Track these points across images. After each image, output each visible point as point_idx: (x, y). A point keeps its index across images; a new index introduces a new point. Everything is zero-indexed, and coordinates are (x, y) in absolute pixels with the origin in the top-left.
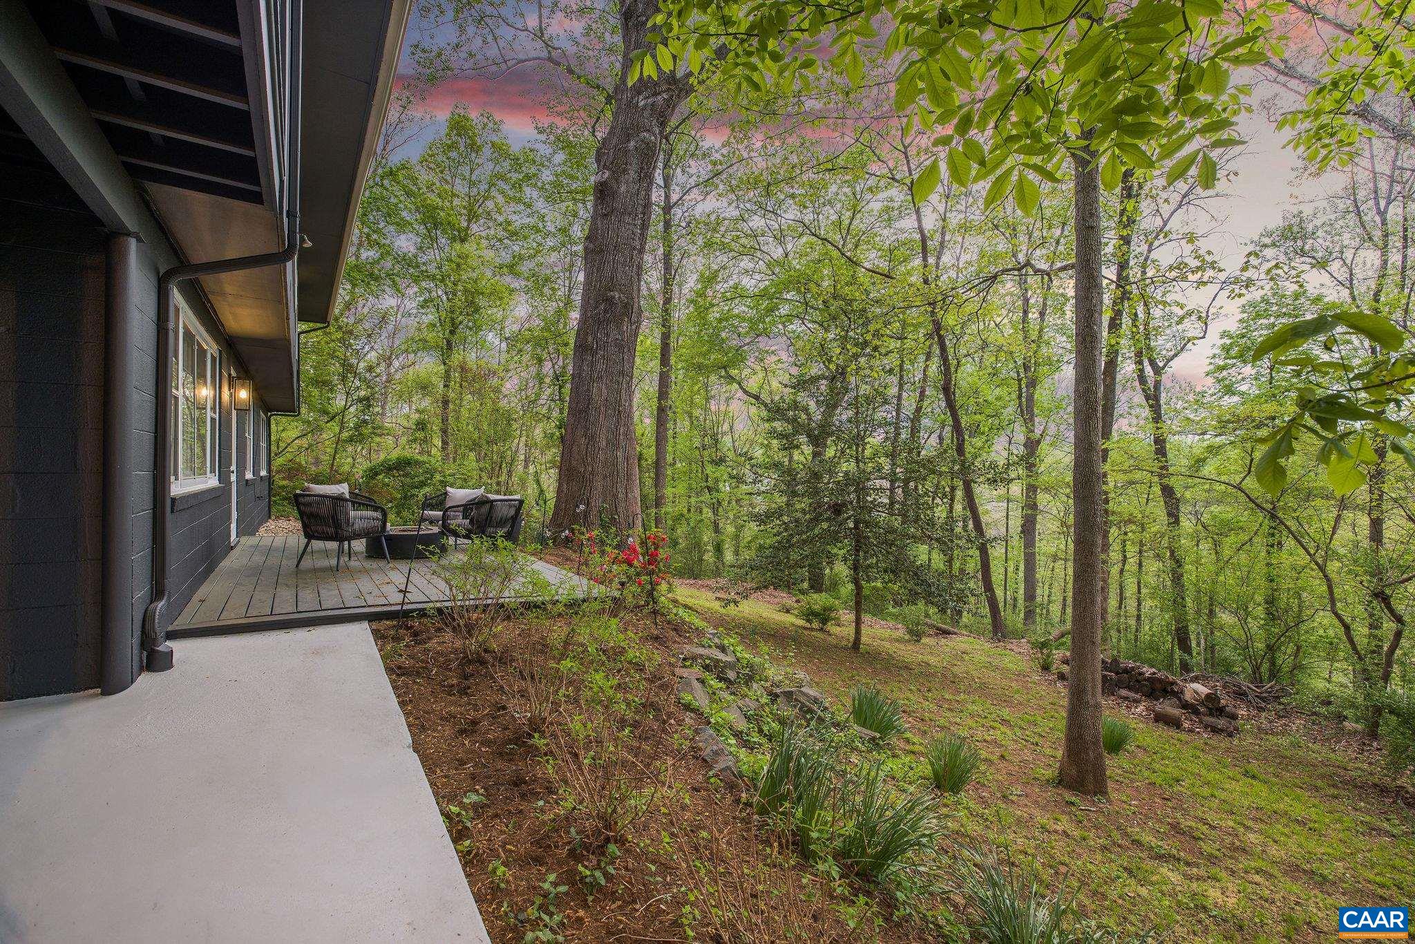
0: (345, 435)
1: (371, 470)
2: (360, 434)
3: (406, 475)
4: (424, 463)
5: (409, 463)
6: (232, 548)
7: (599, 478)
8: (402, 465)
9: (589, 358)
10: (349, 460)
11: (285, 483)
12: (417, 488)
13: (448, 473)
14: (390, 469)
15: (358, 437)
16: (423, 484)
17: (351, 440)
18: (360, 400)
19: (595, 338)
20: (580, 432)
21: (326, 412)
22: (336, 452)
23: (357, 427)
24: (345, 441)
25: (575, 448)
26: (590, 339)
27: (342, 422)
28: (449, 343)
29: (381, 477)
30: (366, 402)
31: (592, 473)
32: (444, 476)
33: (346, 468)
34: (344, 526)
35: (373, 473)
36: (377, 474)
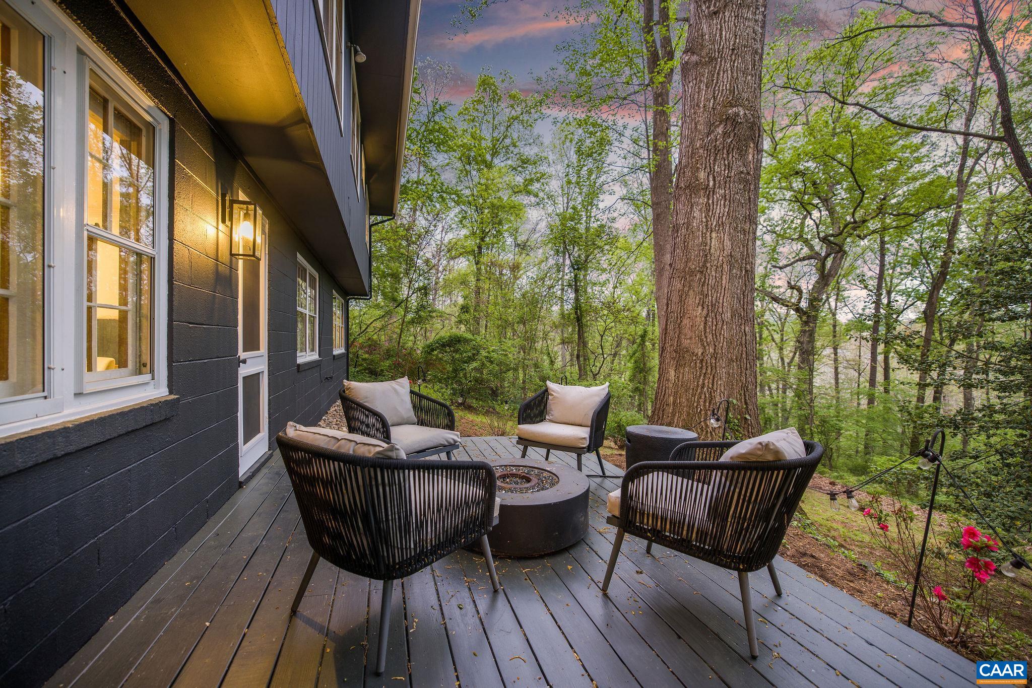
0: (410, 316)
1: (428, 346)
2: (420, 317)
3: (456, 351)
4: (471, 340)
5: (459, 341)
6: (241, 485)
7: (723, 363)
8: (454, 342)
9: (703, 200)
10: (412, 338)
11: (367, 356)
12: (466, 362)
13: (491, 349)
14: (444, 345)
15: (418, 320)
16: (472, 359)
17: (412, 322)
18: (419, 289)
19: (711, 172)
20: (692, 300)
21: (394, 300)
22: (401, 331)
23: (417, 311)
24: (409, 322)
25: (686, 321)
26: (702, 175)
27: (406, 307)
28: (480, 248)
29: (435, 352)
30: (424, 290)
31: (714, 356)
32: (488, 352)
33: (410, 344)
34: (396, 537)
35: (430, 349)
36: (433, 350)
